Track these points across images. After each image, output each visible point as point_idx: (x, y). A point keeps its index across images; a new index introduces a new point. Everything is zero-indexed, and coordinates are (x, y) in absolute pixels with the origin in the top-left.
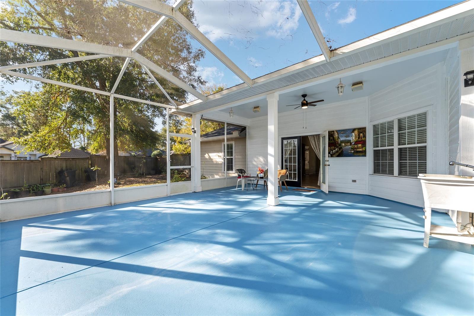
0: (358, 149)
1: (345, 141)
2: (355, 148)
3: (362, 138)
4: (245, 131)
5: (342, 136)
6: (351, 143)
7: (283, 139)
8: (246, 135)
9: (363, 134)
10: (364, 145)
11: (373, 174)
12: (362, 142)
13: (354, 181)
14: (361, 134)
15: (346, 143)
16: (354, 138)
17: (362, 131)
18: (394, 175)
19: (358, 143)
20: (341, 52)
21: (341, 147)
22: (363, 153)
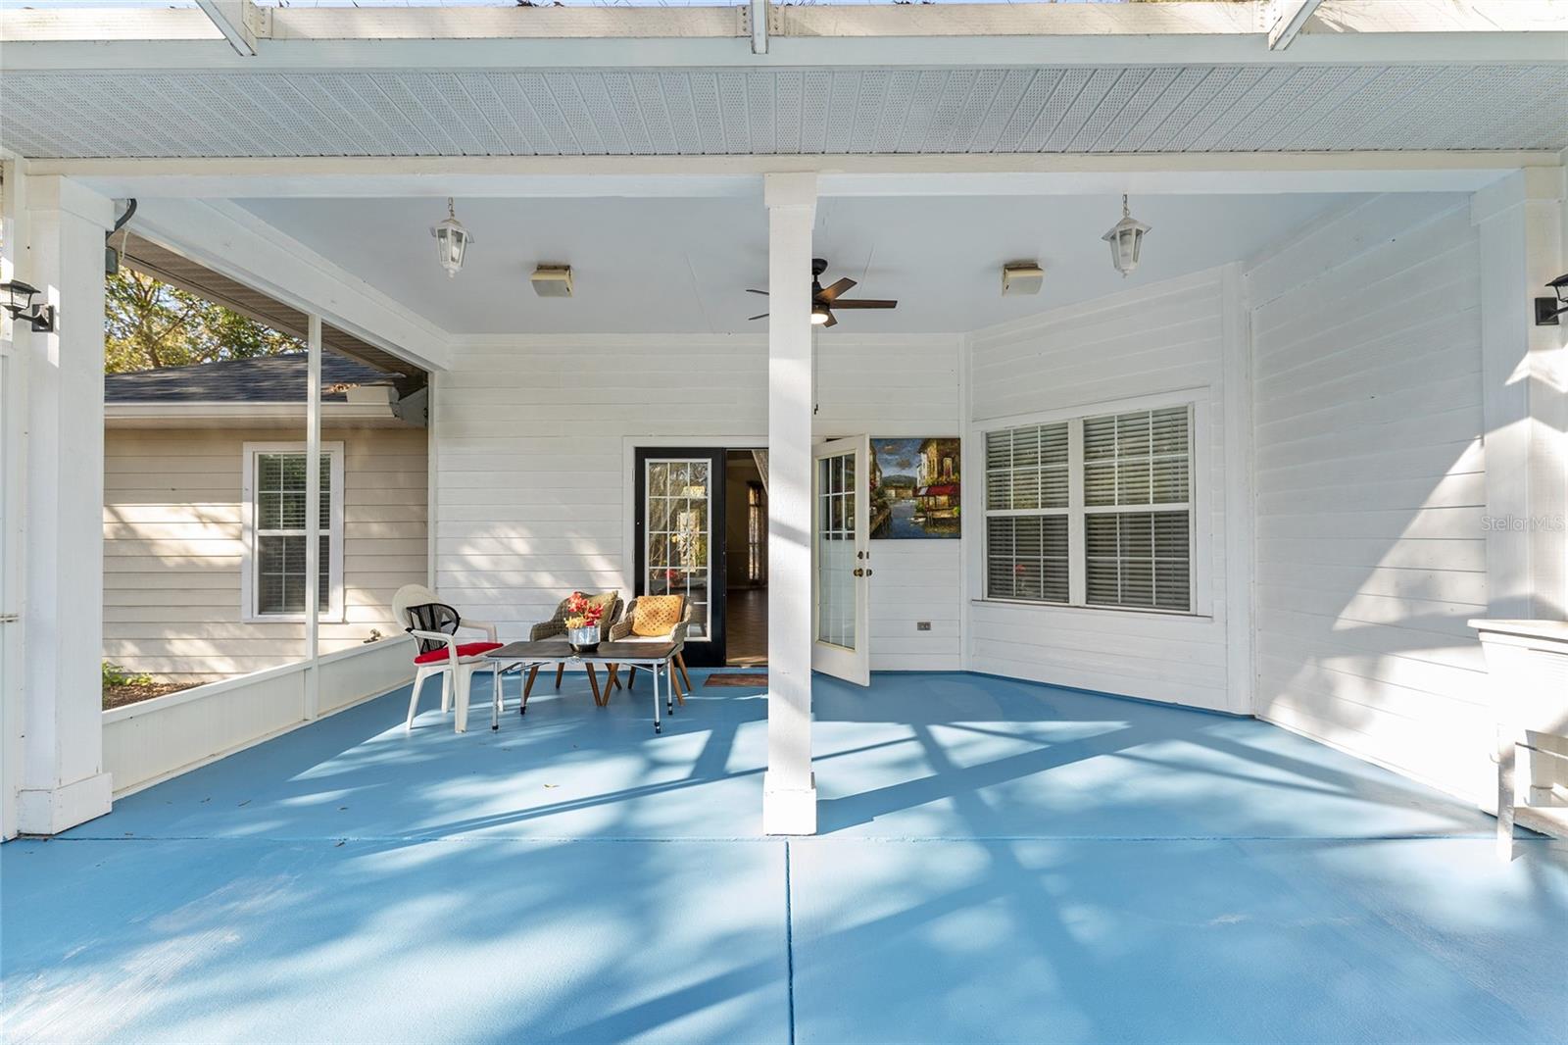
0: (938, 510)
1: (898, 482)
2: (930, 509)
3: (949, 476)
4: (423, 390)
5: (888, 463)
6: (916, 490)
7: (642, 454)
8: (427, 417)
9: (953, 459)
10: (955, 497)
11: (986, 598)
12: (950, 488)
13: (925, 626)
14: (948, 462)
15: (901, 487)
16: (925, 472)
17: (949, 447)
18: (1071, 601)
19: (938, 490)
20: (1334, 22)
21: (885, 503)
22: (952, 528)
